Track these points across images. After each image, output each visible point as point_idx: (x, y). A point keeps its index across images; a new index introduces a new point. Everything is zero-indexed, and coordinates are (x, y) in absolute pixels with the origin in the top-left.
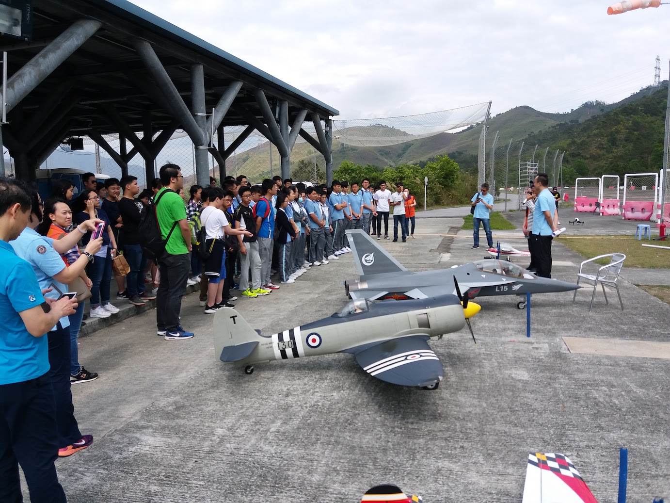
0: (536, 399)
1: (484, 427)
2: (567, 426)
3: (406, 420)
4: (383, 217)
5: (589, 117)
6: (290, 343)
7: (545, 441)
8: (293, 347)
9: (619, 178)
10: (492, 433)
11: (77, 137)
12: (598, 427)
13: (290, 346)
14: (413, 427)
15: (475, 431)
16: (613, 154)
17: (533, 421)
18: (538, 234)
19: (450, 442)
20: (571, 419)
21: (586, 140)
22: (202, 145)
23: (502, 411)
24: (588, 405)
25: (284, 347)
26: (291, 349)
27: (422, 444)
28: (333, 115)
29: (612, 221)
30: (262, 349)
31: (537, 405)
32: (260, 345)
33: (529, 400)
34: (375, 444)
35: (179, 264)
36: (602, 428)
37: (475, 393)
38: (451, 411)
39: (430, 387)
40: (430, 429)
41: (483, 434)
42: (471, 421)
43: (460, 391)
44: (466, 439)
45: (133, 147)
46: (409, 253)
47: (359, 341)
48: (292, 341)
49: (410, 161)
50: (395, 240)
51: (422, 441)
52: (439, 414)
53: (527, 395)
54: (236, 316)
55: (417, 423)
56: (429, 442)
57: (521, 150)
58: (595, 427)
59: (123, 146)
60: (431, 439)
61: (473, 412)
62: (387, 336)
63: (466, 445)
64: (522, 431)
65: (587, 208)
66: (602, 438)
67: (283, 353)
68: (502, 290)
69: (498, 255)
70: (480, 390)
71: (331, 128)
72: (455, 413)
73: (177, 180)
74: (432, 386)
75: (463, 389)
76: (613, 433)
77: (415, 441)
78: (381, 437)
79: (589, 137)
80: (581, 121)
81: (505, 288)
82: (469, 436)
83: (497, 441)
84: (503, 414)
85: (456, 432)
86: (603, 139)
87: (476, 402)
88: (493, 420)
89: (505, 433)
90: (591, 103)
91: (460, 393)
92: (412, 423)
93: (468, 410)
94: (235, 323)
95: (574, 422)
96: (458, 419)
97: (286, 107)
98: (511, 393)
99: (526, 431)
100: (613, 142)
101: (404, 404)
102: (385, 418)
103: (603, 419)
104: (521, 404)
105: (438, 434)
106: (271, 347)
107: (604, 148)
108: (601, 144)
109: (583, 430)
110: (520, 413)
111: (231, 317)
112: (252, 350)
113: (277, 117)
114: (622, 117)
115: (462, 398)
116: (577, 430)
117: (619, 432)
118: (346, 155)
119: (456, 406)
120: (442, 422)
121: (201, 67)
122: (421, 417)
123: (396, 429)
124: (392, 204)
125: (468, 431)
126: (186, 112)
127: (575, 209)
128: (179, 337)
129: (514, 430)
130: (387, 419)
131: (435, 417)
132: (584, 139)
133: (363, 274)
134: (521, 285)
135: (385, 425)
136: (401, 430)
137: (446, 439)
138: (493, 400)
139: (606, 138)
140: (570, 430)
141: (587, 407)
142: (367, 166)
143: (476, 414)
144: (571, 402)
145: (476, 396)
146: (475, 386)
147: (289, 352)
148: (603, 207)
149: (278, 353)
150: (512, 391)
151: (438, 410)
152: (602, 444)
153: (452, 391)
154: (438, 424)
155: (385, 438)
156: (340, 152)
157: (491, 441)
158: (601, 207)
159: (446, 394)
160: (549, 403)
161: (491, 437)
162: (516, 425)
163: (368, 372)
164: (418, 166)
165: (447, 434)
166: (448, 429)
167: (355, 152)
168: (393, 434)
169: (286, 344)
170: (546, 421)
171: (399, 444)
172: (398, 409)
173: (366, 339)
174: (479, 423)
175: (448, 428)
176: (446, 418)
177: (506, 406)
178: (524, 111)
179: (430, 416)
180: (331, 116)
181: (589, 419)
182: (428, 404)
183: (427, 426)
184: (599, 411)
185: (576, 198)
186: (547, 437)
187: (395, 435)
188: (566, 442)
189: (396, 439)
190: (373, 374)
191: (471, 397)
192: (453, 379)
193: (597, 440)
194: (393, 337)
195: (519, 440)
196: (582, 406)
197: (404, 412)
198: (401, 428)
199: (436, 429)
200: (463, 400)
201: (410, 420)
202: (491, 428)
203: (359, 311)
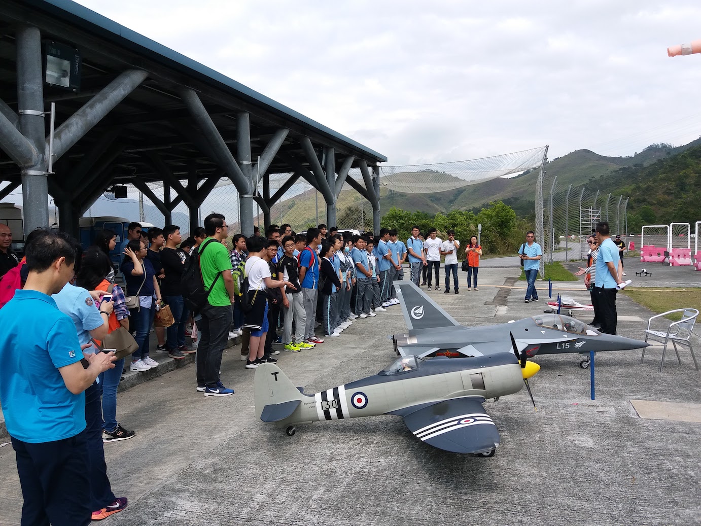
0: (603, 470)
1: (544, 499)
2: (637, 501)
3: (459, 491)
4: (433, 266)
5: (655, 161)
6: (334, 402)
7: (613, 518)
8: (337, 407)
9: (689, 226)
10: (554, 507)
11: (121, 185)
12: (672, 502)
13: (335, 406)
14: (467, 498)
15: (534, 504)
16: (683, 200)
17: (600, 494)
18: (601, 287)
19: (507, 515)
20: (642, 493)
21: (652, 185)
22: (247, 193)
23: (564, 482)
24: (661, 478)
25: (328, 407)
26: (335, 409)
27: (477, 517)
28: (380, 162)
29: (683, 272)
30: (304, 407)
31: (603, 476)
32: (302, 404)
33: (594, 471)
34: (425, 515)
35: (221, 316)
36: (676, 504)
37: (535, 461)
38: (508, 480)
39: (485, 454)
40: (485, 500)
41: (543, 508)
42: (530, 492)
43: (519, 459)
44: (525, 512)
45: (178, 195)
46: (462, 305)
47: (407, 402)
48: (336, 400)
49: (462, 207)
50: (447, 291)
51: (476, 514)
52: (495, 483)
53: (591, 464)
54: (278, 373)
55: (471, 494)
56: (484, 515)
57: (581, 196)
58: (669, 502)
59: (167, 194)
60: (487, 512)
61: (532, 483)
62: (439, 397)
63: (524, 519)
64: (587, 505)
65: (655, 258)
66: (677, 515)
67: (327, 413)
68: (563, 348)
69: (559, 308)
70: (540, 458)
71: (378, 174)
72: (513, 483)
73: (223, 230)
74: (487, 453)
75: (522, 456)
76: (689, 509)
77: (469, 513)
78: (431, 508)
79: (655, 181)
80: (645, 164)
81: (566, 345)
82: (528, 510)
83: (559, 516)
84: (565, 485)
85: (513, 504)
86: (671, 184)
87: (535, 471)
88: (555, 491)
89: (569, 506)
90: (656, 146)
91: (518, 461)
92: (466, 494)
93: (527, 480)
94: (276, 380)
95: (645, 496)
96: (515, 490)
97: (332, 154)
98: (574, 462)
99: (591, 505)
100: (682, 187)
101: (457, 472)
102: (436, 488)
103: (677, 493)
104: (585, 474)
105: (494, 506)
106: (314, 407)
107: (672, 193)
108: (668, 189)
109: (656, 506)
110: (584, 485)
111: (272, 374)
112: (293, 410)
113: (323, 164)
114: (690, 160)
115: (521, 467)
116: (649, 505)
117: (695, 508)
118: (395, 202)
119: (514, 475)
120: (498, 494)
121: (247, 115)
122: (476, 487)
123: (449, 500)
124: (443, 253)
125: (527, 503)
126: (231, 160)
127: (642, 258)
128: (218, 393)
129: (578, 504)
130: (438, 489)
131: (491, 487)
132: (649, 184)
133: (412, 328)
134: (584, 342)
135: (436, 495)
136: (453, 501)
137: (503, 512)
138: (554, 469)
139: (674, 183)
140: (640, 505)
141: (660, 479)
142: (416, 213)
143: (535, 485)
144: (641, 474)
145: (535, 465)
146: (535, 454)
147: (333, 412)
148: (673, 256)
149: (321, 414)
150: (576, 459)
151: (494, 480)
152: (677, 521)
153: (510, 458)
154: (494, 494)
155: (436, 509)
156: (388, 198)
157: (552, 515)
158: (671, 257)
159: (502, 462)
160: (617, 474)
161: (552, 511)
162: (580, 498)
163: (418, 436)
164: (472, 213)
165: (504, 507)
167: (404, 198)
168: (445, 505)
169: (330, 403)
170: (614, 494)
171: (451, 516)
172: (451, 477)
173: (415, 400)
174: (539, 494)
175: (505, 500)
176: (503, 488)
177: (568, 476)
178: (584, 155)
179: (485, 486)
180: (379, 163)
181: (662, 493)
182: (484, 473)
183: (482, 497)
184: (673, 485)
185: (642, 247)
186: (615, 513)
187: (447, 507)
188: (637, 519)
189: (449, 510)
190: (423, 439)
191: (530, 466)
192: (511, 446)
193: (672, 517)
194: (445, 398)
195: (584, 516)
196: (654, 478)
197: (457, 481)
198: (454, 499)
199: (492, 501)
200: (522, 469)
201: (464, 491)
202: (552, 501)
203: (407, 369)
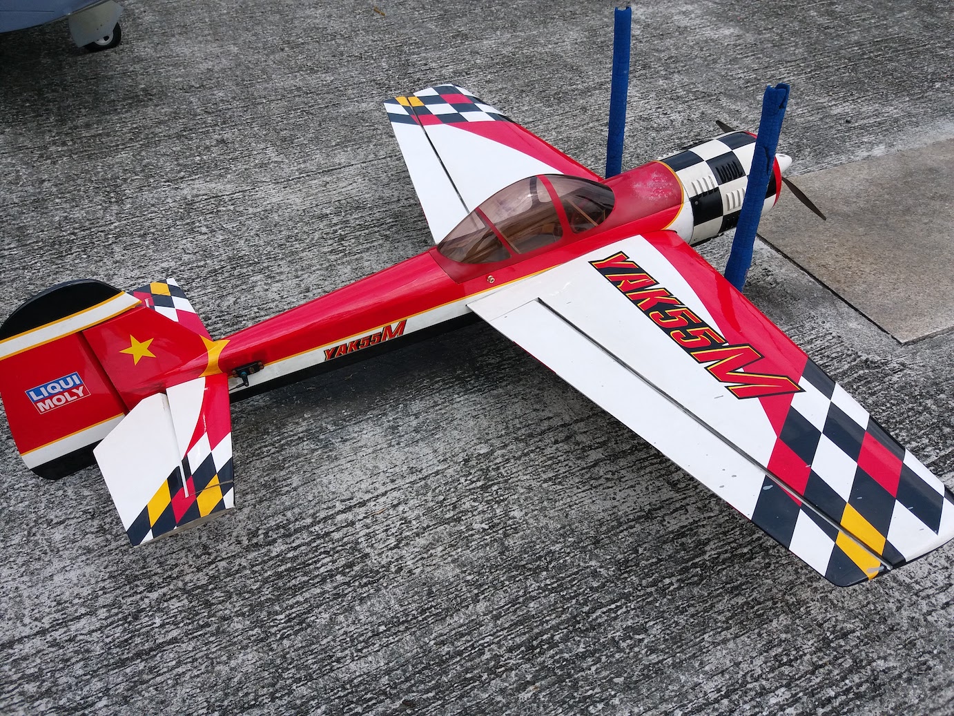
0: (330, 16)
1: (250, 89)
2: (406, 48)
3: (70, 124)
7: (380, 85)
10: (273, 98)
12: (458, 35)
14: (93, 132)
15: (235, 104)
17: (342, 54)
19: (191, 139)
20: (406, 34)
23: (273, 52)
24: (423, 5)
27: (129, 161)
31: (335, 25)
33: (317, 21)
34: (8, 196)
36: (465, 37)
37: (207, 32)
38: (168, 78)
39: (102, 42)
40: (135, 126)
41: (255, 105)
42: (219, 85)
43: (173, 36)
44: (224, 123)
51: (124, 156)
52: (143, 90)
53: (308, 12)
55: (99, 122)
56: (143, 153)
58: (453, 37)
60: (147, 146)
61: (216, 68)
63: (227, 135)
64: (329, 78)
66: (474, 53)
70: (214, 25)
72: (179, 79)
74: (106, 38)
75: (177, 30)
76: (487, 39)
77: (109, 160)
78: (18, 177)
82: (228, 116)
83: (289, 110)
84: (277, 56)
85: (196, 115)
87: (214, 48)
88: (264, 71)
89: (299, 89)
91: (174, 39)
92: (88, 126)
93: (204, 66)
95: (414, 38)
96: (189, 89)
98: (278, 16)
99: (336, 76)
101: (53, 91)
102: (16, 134)
103: (458, 21)
104: (305, 30)
105: (157, 130)
109: (437, 48)
110: (310, 47)
115: (183, 48)
116: (426, 49)
117: (494, 35)
119: (175, 65)
120: (156, 106)
122: (106, 108)
123: (53, 148)
125: (221, 106)
129: (313, 81)
130: (21, 134)
131: (137, 100)
135: (20, 149)
136: (65, 148)
137: (179, 136)
138: (248, 36)
140: (414, 53)
141: (424, 8)
143: (223, 70)
144: (393, 7)
145: (209, 38)
146: (202, 20)
150: (279, 12)
151: (137, 84)
152: (478, 61)
153: (156, 39)
154: (150, 110)
155: (31, 174)
157: (277, 112)
159: (144, 49)
160: (355, 17)
161: (273, 105)
162: (312, 71)
165: (178, 126)
166: (176, 116)
168: (49, 161)
170: (366, 48)
171: (69, 178)
172: (43, 105)
174: (237, 85)
175: (175, 113)
176: (163, 94)
177: (277, 40)
179: (124, 99)
181: (436, 26)
182: (112, 77)
183: (124, 122)
184: (446, 11)
186: (380, 77)
187: (54, 163)
188: (418, 75)
189: (59, 170)
191: (200, 42)
192: (148, 18)
193: (468, 57)
195: (331, 96)
196: (414, 8)
197: (59, 109)
198: (64, 144)
199: (149, 123)
200: (187, 51)
201: (80, 122)
202: (265, 89)
